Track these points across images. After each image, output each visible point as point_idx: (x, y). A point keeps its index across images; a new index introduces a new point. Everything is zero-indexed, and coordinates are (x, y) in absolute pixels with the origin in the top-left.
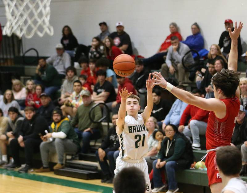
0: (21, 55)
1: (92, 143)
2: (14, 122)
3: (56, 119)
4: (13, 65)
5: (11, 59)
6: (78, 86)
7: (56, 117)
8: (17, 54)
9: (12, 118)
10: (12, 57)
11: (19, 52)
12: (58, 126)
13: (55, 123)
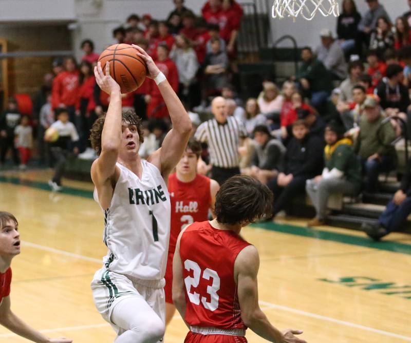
0: (270, 46)
1: (382, 178)
3: (330, 140)
5: (254, 53)
7: (329, 136)
8: (263, 45)
9: (260, 141)
10: (256, 49)
11: (266, 41)
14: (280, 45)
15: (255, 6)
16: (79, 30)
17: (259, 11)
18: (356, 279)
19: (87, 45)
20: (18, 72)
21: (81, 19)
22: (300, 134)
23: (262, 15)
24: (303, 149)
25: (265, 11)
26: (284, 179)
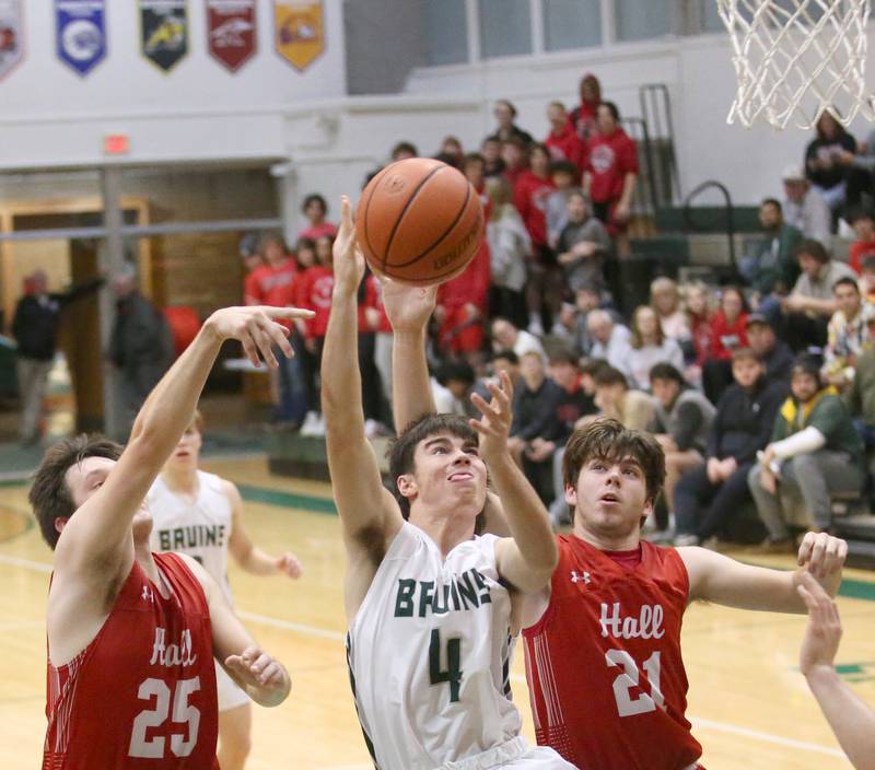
0: (677, 202)
2: (669, 408)
3: (804, 391)
4: (655, 236)
5: (646, 218)
6: (850, 295)
7: (801, 383)
8: (662, 202)
9: (664, 396)
10: (650, 210)
11: (668, 195)
12: (805, 410)
13: (797, 402)
14: (698, 201)
15: (644, 124)
16: (294, 177)
17: (653, 134)
18: (866, 669)
19: (315, 204)
20: (170, 264)
21: (297, 156)
22: (747, 377)
23: (660, 140)
24: (756, 407)
25: (665, 133)
26: (720, 468)
